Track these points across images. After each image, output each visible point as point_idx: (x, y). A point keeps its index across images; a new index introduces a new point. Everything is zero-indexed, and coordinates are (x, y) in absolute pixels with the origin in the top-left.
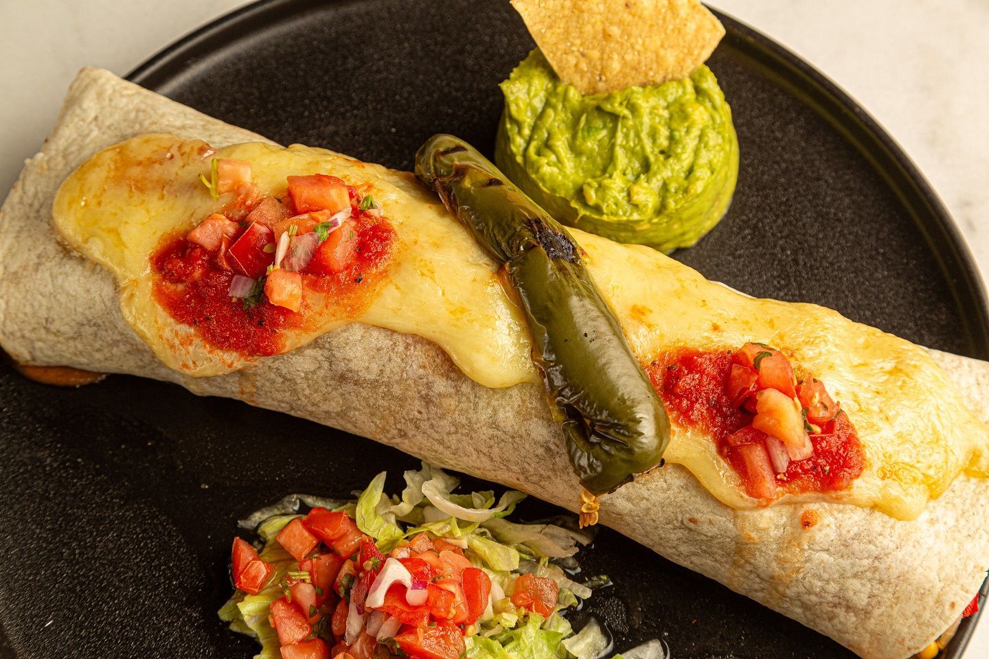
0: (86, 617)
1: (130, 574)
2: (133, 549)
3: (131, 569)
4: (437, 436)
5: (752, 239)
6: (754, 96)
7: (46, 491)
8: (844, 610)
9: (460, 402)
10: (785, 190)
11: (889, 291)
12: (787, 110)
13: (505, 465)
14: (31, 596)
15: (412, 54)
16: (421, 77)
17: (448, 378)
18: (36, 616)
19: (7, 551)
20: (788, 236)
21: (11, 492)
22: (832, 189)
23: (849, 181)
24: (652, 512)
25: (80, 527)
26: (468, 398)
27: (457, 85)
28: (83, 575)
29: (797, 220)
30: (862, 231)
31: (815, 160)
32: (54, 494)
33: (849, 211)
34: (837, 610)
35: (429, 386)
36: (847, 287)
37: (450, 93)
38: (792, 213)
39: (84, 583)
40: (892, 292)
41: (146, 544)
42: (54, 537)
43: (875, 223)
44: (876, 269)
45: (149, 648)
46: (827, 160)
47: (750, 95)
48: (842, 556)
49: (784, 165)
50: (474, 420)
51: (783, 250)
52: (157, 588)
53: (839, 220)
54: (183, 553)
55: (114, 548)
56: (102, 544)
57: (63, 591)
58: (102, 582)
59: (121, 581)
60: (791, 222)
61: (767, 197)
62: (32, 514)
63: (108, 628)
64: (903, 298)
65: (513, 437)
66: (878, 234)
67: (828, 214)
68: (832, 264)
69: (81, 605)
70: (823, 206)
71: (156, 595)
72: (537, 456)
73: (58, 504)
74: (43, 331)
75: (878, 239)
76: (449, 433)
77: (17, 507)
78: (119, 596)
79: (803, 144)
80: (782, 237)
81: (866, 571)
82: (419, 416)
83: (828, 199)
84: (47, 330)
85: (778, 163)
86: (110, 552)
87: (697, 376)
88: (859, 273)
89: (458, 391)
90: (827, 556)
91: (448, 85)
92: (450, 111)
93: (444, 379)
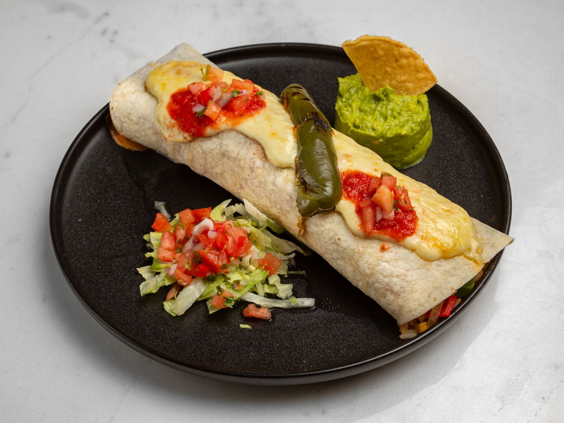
0: (94, 224)
1: (119, 216)
2: (124, 209)
3: (120, 215)
4: (252, 188)
5: (426, 175)
6: (449, 126)
7: (103, 180)
8: (390, 293)
9: (264, 171)
10: (448, 161)
11: (474, 206)
12: (461, 133)
13: (275, 205)
14: (78, 210)
15: (317, 80)
16: (317, 88)
17: (262, 160)
18: (76, 216)
19: (77, 193)
20: (441, 178)
21: (89, 176)
22: (467, 165)
23: (475, 164)
24: (324, 233)
25: (109, 195)
26: (267, 170)
27: (330, 95)
28: (101, 211)
29: (448, 173)
30: (473, 182)
31: (465, 154)
32: (105, 182)
33: (471, 175)
34: (387, 293)
35: (254, 163)
36: (458, 201)
37: (326, 97)
38: (447, 170)
39: (100, 213)
40: (475, 207)
41: (130, 209)
42: (97, 195)
43: (479, 181)
44: (473, 198)
45: (112, 241)
46: (470, 155)
47: (448, 125)
48: (394, 266)
49: (451, 153)
50: (267, 181)
51: (437, 182)
52: (126, 224)
53: (465, 177)
54: (142, 216)
55: (117, 206)
56: (114, 203)
57: (91, 213)
58: (107, 215)
59: (114, 217)
60: (445, 173)
61: (439, 162)
62: (93, 185)
63: (101, 230)
64: (480, 210)
65: (280, 191)
66: (479, 185)
67: (461, 174)
68: (455, 192)
69: (95, 219)
70: (460, 171)
71: (125, 226)
72: (287, 200)
73: (105, 186)
74: (127, 119)
75: (478, 186)
76: (257, 187)
77: (89, 181)
78: (110, 221)
79: (462, 147)
80: (438, 178)
81: (402, 275)
82: (248, 177)
83: (464, 169)
84: (128, 118)
85: (449, 151)
86: (115, 207)
87: (358, 180)
88: (465, 197)
89: (264, 166)
90: (388, 265)
91: (327, 94)
92: (323, 103)
93: (260, 160)
